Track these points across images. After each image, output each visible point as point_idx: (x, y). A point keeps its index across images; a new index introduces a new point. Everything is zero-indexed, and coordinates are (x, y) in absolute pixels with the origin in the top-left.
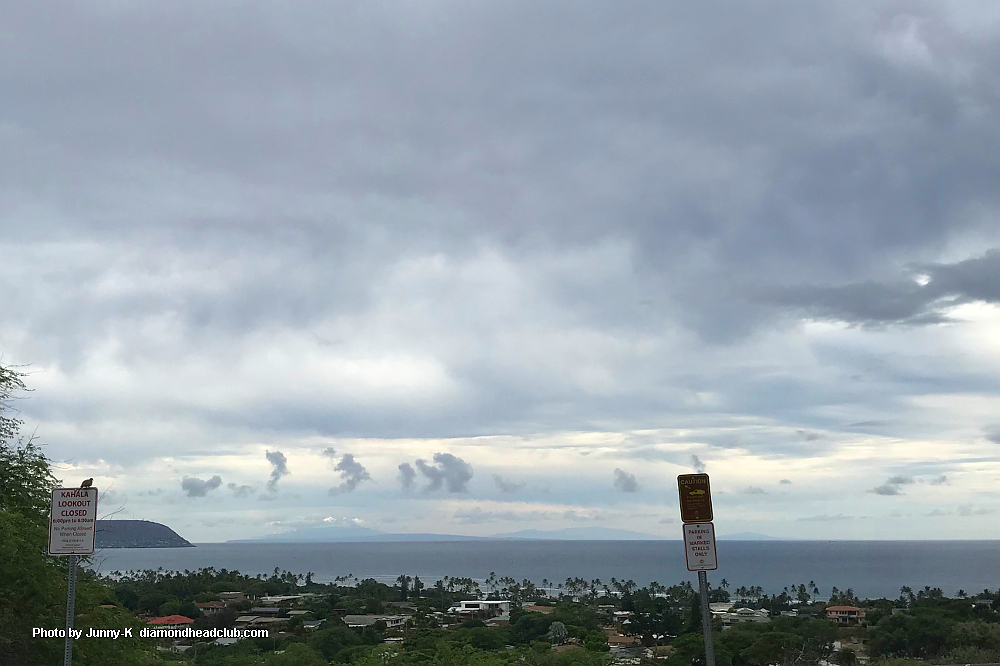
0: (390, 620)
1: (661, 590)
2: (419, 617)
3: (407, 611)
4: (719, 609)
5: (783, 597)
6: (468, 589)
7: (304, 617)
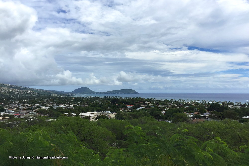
0: (166, 106)
1: (220, 102)
2: (172, 106)
3: (170, 105)
4: (230, 106)
5: (245, 104)
6: (184, 101)
7: (152, 106)
